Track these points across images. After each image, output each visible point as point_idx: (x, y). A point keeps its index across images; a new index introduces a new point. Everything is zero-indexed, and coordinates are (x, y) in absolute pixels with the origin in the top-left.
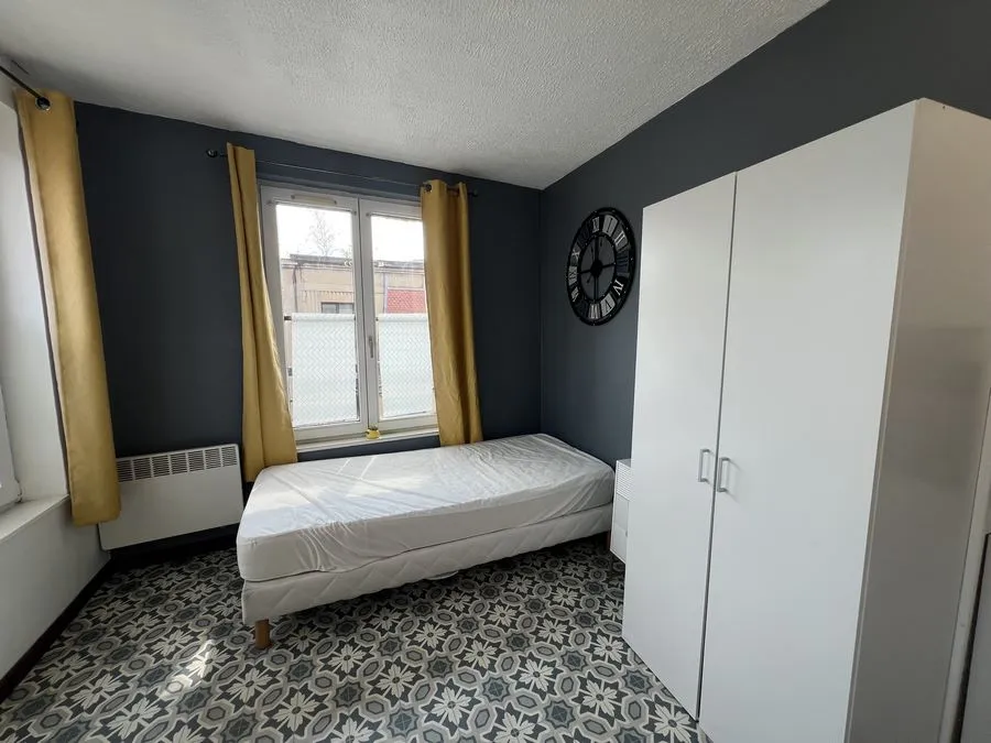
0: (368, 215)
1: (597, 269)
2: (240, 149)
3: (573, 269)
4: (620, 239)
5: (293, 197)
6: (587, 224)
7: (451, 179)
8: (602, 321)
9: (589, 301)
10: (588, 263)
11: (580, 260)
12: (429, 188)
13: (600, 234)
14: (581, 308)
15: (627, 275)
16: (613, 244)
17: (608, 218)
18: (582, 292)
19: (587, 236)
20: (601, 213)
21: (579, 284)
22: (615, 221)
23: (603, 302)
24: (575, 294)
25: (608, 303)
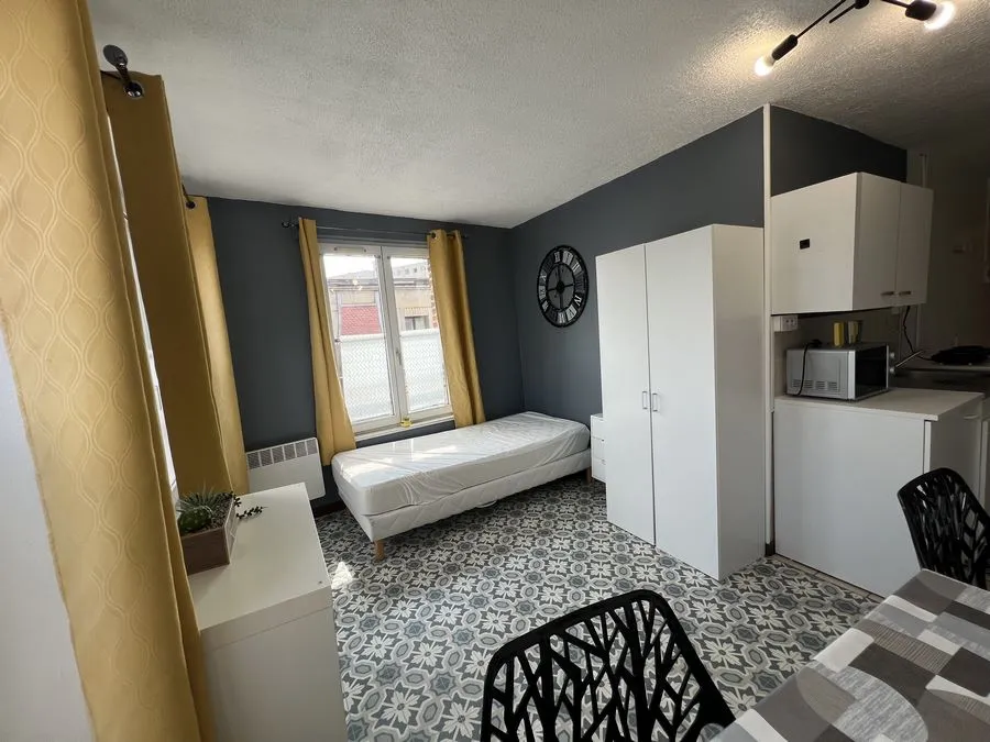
0: (389, 258)
1: (561, 287)
2: (307, 221)
3: (542, 288)
4: (576, 268)
5: (335, 249)
6: (550, 255)
7: (449, 227)
8: (568, 324)
9: (557, 310)
10: (553, 283)
11: (547, 281)
12: (434, 236)
13: (561, 263)
14: (550, 316)
15: (584, 292)
16: (571, 270)
17: (566, 253)
18: (550, 304)
19: (550, 263)
20: (560, 249)
21: (547, 299)
22: (571, 256)
23: (568, 311)
24: (545, 306)
25: (572, 312)
